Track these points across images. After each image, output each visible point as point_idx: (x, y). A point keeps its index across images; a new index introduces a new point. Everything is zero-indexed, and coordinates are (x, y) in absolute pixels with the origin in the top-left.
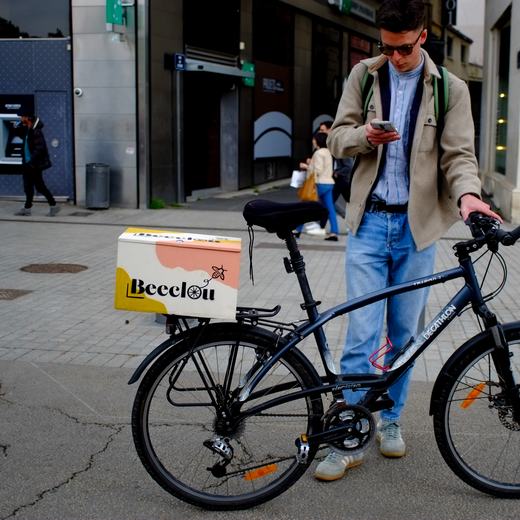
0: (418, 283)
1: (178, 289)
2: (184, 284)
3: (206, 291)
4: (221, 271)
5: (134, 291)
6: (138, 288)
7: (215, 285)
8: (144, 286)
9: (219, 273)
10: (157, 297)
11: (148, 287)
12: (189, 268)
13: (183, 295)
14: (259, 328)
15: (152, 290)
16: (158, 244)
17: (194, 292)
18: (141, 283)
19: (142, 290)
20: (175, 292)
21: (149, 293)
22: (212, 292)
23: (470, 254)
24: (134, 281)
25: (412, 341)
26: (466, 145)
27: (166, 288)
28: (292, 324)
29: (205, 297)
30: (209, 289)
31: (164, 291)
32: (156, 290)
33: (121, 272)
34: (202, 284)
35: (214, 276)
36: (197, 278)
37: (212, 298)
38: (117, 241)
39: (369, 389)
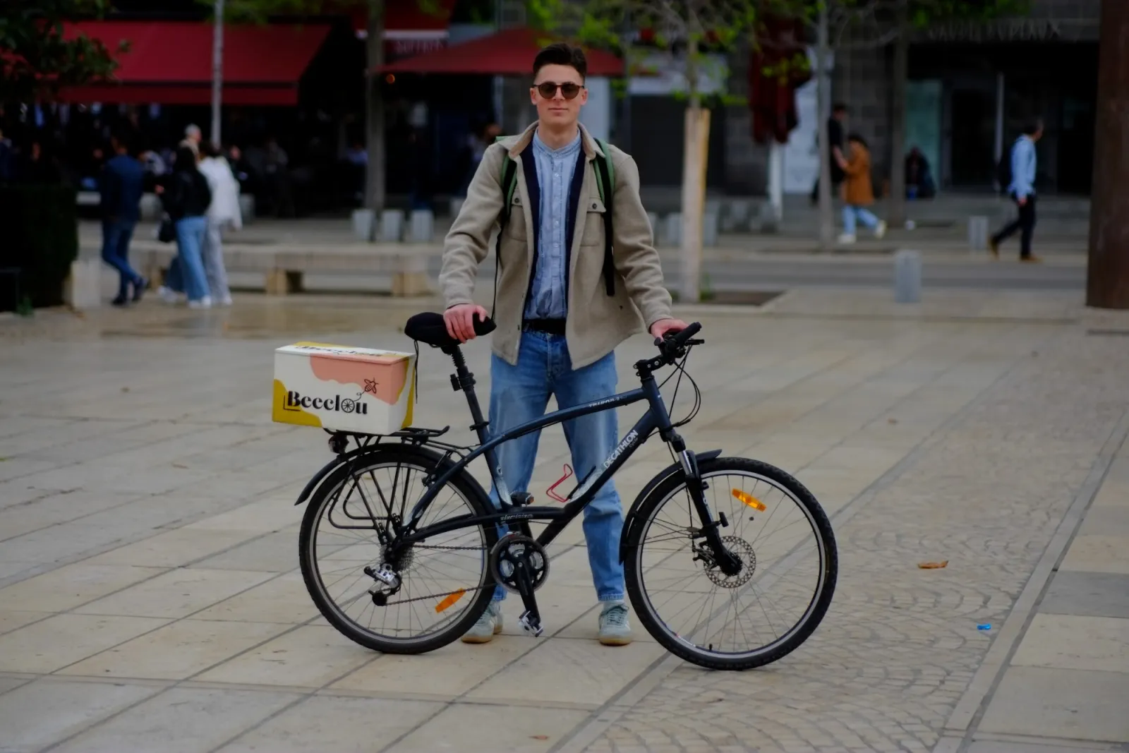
0: (594, 404)
1: (332, 402)
2: (338, 398)
3: (358, 405)
4: (373, 384)
5: (290, 403)
6: (294, 401)
7: (367, 398)
8: (300, 398)
9: (371, 387)
10: (311, 410)
11: (303, 399)
12: (342, 381)
13: (337, 409)
14: (424, 449)
15: (307, 403)
16: (313, 357)
17: (348, 406)
18: (297, 395)
19: (298, 403)
20: (329, 405)
21: (304, 405)
22: (365, 406)
23: (653, 373)
24: (290, 393)
25: (594, 469)
26: (645, 237)
27: (320, 401)
28: (468, 448)
29: (358, 411)
30: (362, 402)
31: (319, 404)
32: (311, 403)
33: (278, 384)
34: (354, 397)
35: (367, 389)
36: (351, 391)
37: (365, 412)
38: (273, 353)
39: (550, 521)
